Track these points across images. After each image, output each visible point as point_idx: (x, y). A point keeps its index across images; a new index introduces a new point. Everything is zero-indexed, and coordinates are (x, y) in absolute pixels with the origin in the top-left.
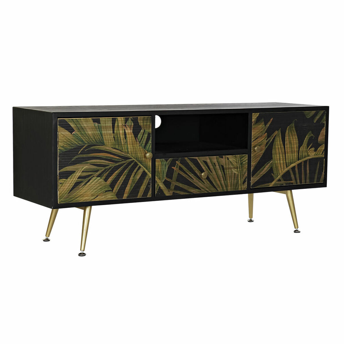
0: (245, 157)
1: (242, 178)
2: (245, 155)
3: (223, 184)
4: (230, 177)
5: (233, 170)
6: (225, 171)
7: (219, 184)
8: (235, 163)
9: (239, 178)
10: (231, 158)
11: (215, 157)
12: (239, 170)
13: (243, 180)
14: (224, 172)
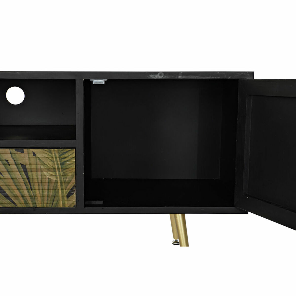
0: (70, 152)
1: (64, 187)
2: (70, 150)
3: (27, 195)
4: (40, 185)
5: (45, 173)
6: (29, 173)
7: (19, 195)
8: (50, 163)
9: (59, 188)
10: (41, 153)
11: (7, 150)
12: (57, 173)
13: (66, 192)
14: (27, 175)
